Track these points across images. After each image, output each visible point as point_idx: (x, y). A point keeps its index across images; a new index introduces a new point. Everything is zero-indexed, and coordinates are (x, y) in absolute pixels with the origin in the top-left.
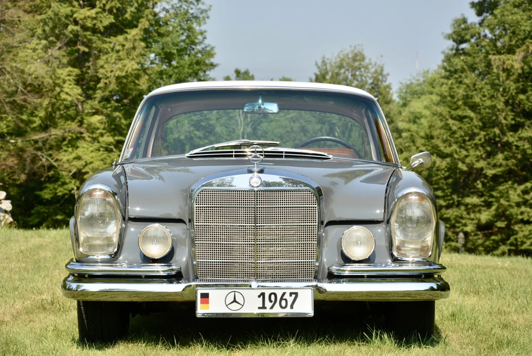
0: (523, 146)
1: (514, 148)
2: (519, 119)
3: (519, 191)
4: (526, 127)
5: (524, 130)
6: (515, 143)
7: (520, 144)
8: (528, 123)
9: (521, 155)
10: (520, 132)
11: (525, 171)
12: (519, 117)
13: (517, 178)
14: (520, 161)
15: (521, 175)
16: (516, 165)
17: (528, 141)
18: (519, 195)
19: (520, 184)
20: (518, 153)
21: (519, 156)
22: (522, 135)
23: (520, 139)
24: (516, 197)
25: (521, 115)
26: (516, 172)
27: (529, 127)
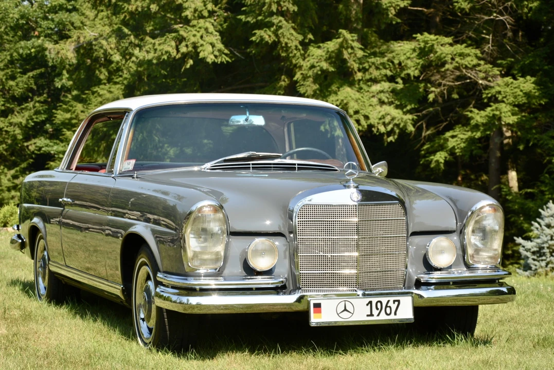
0: (14, 131)
1: (4, 133)
2: (8, 105)
3: (9, 176)
4: (16, 113)
5: (13, 116)
6: (5, 129)
7: (10, 129)
8: (18, 109)
9: (11, 140)
10: (9, 117)
11: (14, 156)
12: (9, 103)
13: (7, 164)
14: (10, 146)
15: (10, 160)
16: (6, 150)
17: (19, 127)
18: (9, 180)
19: (10, 169)
20: (8, 139)
21: (9, 142)
22: (11, 121)
23: (11, 124)
24: (6, 182)
25: (11, 101)
26: (5, 156)
27: (18, 112)
